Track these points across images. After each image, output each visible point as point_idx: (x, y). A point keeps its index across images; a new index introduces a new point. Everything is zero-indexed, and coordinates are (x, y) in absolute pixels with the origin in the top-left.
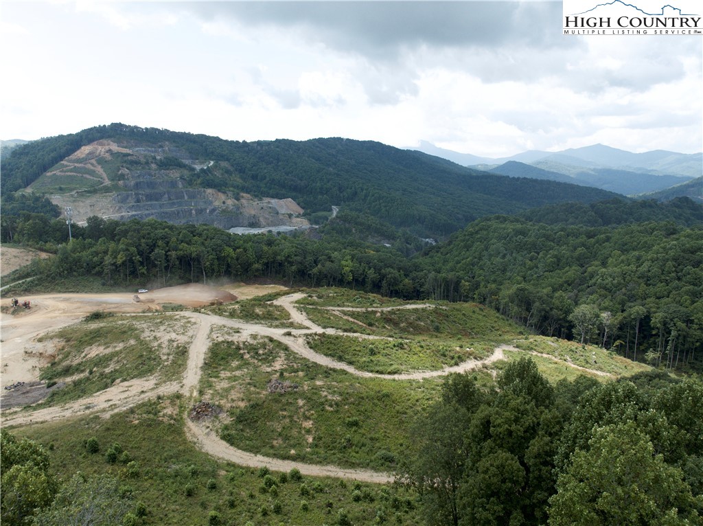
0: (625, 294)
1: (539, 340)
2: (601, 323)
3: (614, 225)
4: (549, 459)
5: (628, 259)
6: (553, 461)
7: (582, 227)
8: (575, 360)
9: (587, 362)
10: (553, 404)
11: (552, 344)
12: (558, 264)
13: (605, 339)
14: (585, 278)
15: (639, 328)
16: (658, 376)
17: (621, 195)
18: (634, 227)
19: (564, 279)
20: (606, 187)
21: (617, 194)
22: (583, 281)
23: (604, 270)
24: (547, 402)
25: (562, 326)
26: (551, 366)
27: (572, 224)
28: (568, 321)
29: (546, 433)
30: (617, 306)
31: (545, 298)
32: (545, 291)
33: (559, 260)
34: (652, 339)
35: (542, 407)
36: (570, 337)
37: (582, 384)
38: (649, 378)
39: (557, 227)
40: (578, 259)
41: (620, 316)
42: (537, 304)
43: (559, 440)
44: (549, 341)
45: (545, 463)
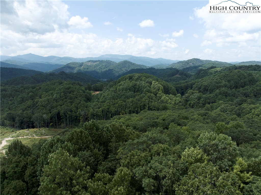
0: (50, 107)
1: (21, 132)
2: (44, 119)
3: (41, 83)
4: (35, 174)
5: (49, 94)
6: (37, 174)
7: (30, 85)
8: (37, 135)
9: (42, 134)
10: (32, 154)
11: (27, 132)
12: (23, 100)
13: (46, 124)
14: (34, 104)
15: (57, 118)
16: (66, 131)
17: (42, 72)
18: (48, 83)
19: (26, 106)
20: (36, 69)
21: (40, 72)
22: (34, 105)
23: (41, 100)
24: (29, 154)
25: (29, 124)
26: (28, 140)
27: (25, 84)
28: (31, 122)
29: (31, 166)
30: (48, 111)
31: (20, 115)
32: (20, 112)
33: (23, 99)
34: (62, 120)
35: (27, 157)
36: (33, 127)
37: (41, 143)
38: (63, 133)
39: (19, 86)
40: (31, 97)
41: (50, 115)
42: (17, 118)
43: (37, 166)
44: (26, 131)
45: (34, 177)
